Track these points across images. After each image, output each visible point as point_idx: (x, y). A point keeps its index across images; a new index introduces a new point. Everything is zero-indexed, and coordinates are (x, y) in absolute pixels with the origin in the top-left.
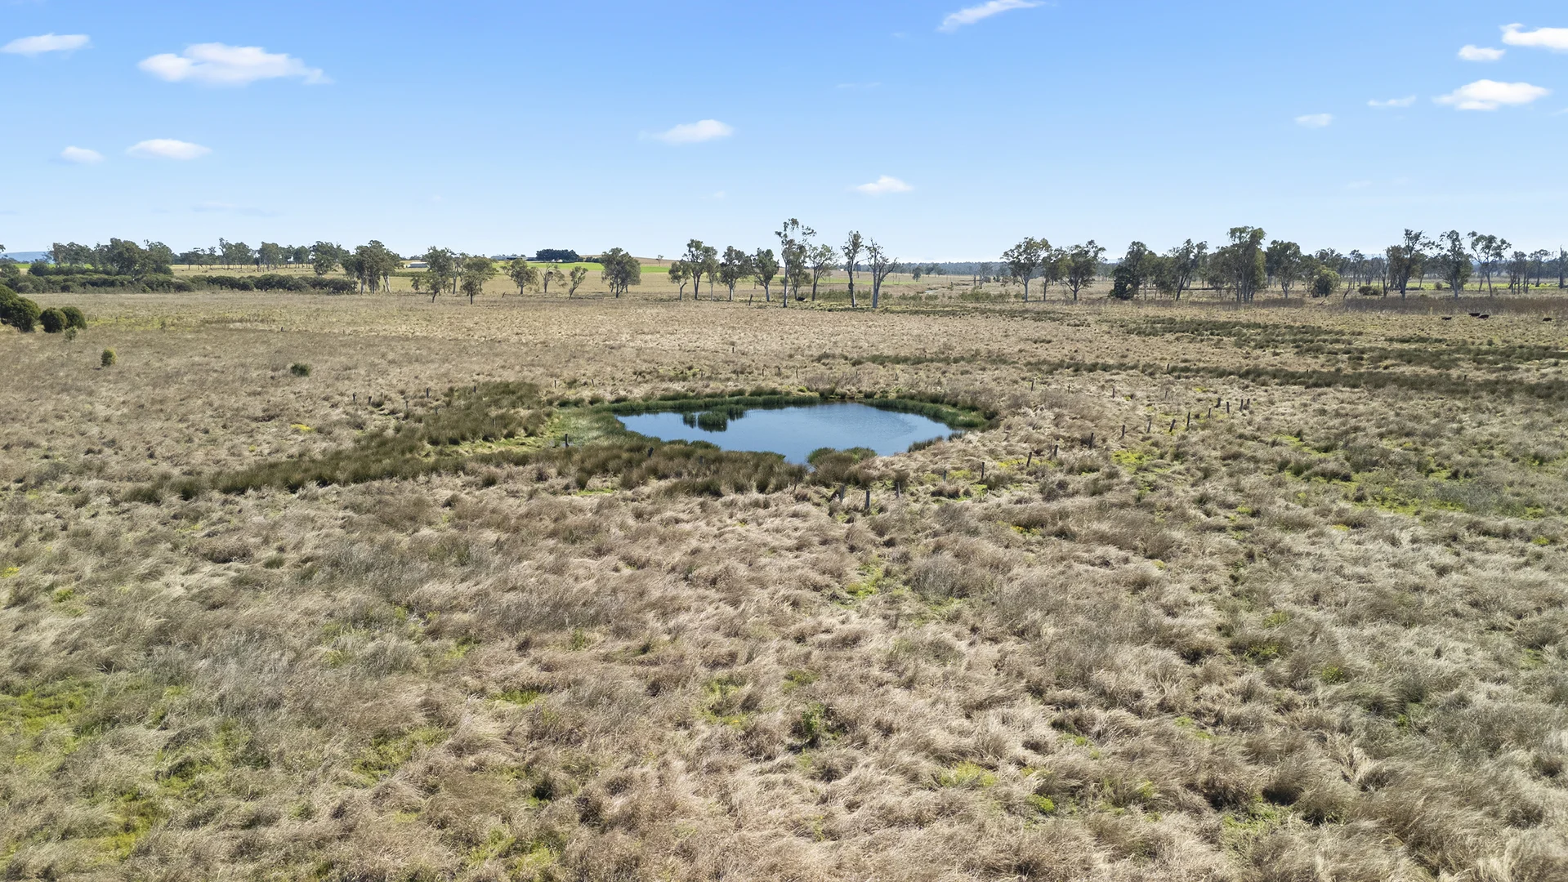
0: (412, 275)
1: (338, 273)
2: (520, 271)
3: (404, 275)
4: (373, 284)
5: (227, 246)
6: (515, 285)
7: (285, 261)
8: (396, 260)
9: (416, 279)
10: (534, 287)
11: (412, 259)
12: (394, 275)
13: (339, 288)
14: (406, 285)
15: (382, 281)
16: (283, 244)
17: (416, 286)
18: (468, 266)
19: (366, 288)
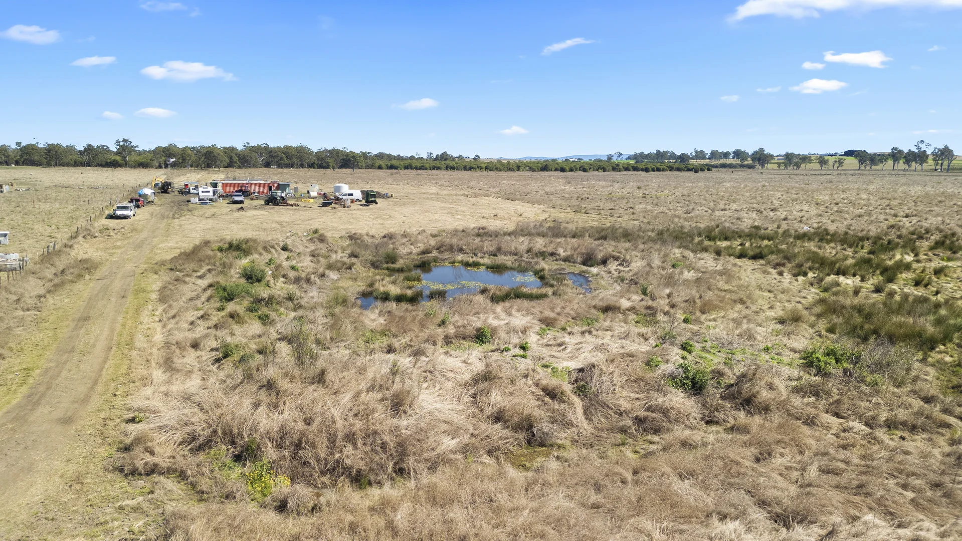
0: (777, 163)
1: (749, 161)
2: (822, 160)
3: (774, 163)
4: (763, 166)
5: (696, 152)
6: (819, 166)
7: (720, 158)
8: (772, 156)
9: (779, 164)
10: (827, 167)
11: (778, 156)
12: (771, 163)
13: (750, 167)
14: (776, 166)
15: (766, 165)
16: (720, 151)
17: (779, 167)
18: (800, 159)
19: (760, 167)
